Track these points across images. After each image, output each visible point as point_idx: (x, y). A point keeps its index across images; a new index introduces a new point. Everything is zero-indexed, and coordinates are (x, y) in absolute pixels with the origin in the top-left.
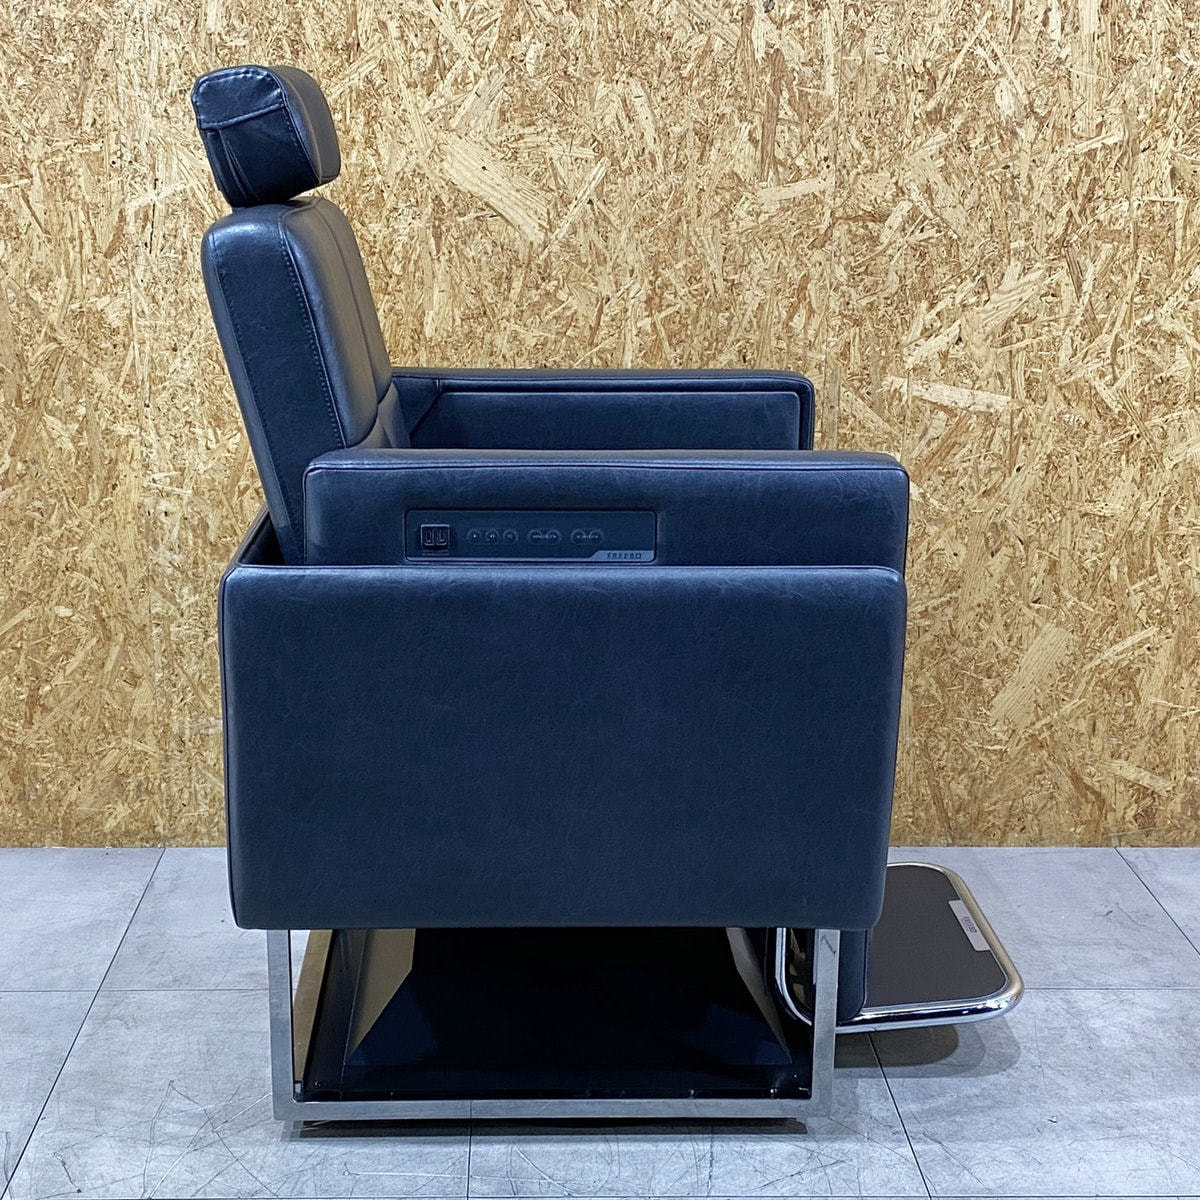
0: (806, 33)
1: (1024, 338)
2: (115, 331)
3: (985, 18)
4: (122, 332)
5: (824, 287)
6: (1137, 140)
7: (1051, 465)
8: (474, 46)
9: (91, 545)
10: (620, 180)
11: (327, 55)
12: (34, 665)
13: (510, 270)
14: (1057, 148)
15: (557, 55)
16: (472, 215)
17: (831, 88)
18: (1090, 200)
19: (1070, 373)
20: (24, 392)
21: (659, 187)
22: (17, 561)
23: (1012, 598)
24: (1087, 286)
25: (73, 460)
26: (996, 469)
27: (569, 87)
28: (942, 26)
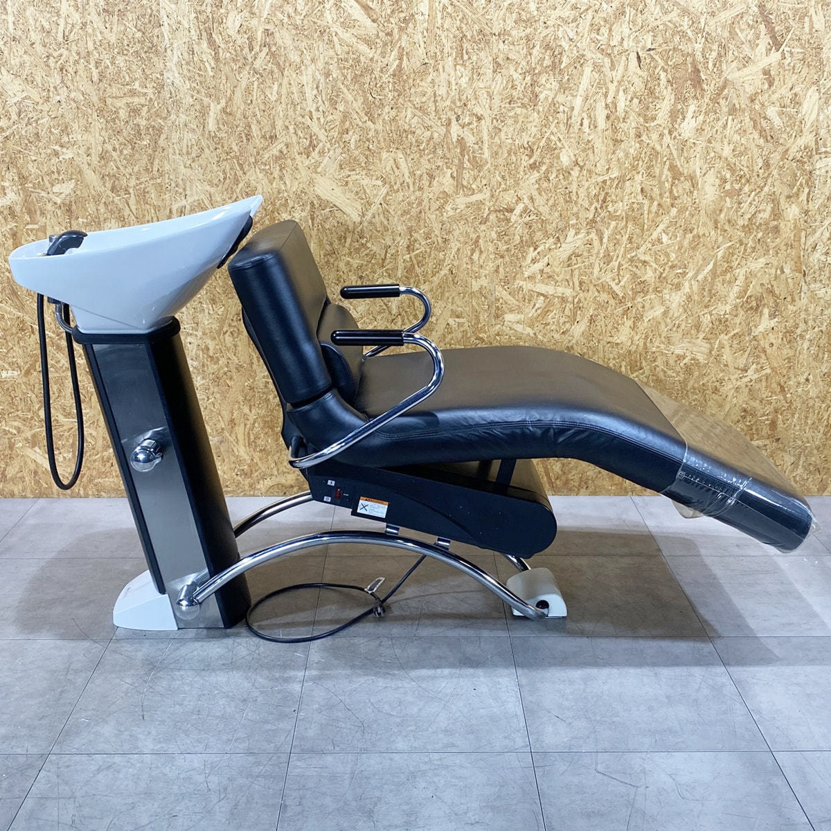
0: (475, 130)
1: (578, 263)
3: (554, 124)
5: (487, 241)
6: (625, 175)
7: (592, 320)
8: (327, 137)
10: (394, 195)
11: (262, 140)
13: (345, 234)
14: (589, 179)
15: (364, 139)
16: (328, 210)
17: (487, 155)
18: (605, 202)
19: (599, 279)
21: (412, 197)
24: (605, 240)
26: (567, 322)
27: (370, 154)
28: (535, 126)
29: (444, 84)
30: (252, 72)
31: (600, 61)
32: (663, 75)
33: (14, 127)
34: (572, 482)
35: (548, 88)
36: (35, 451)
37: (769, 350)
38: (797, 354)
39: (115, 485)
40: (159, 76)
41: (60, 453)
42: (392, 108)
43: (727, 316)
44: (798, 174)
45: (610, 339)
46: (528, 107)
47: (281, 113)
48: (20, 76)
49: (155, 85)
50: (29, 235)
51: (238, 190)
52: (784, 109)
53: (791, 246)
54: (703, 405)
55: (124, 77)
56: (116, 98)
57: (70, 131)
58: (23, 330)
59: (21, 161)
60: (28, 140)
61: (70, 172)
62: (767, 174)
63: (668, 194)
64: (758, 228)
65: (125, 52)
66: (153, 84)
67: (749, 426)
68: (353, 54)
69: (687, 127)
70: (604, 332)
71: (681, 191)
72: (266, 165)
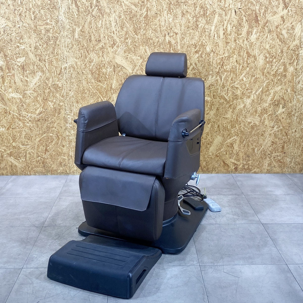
0: (175, 38)
1: (212, 88)
2: (60, 87)
3: (204, 36)
4: (61, 87)
6: (230, 55)
7: (217, 109)
8: (120, 40)
9: (56, 123)
10: (145, 62)
11: (95, 42)
12: (46, 144)
14: (217, 57)
15: (133, 42)
16: (120, 68)
17: (179, 48)
18: (222, 65)
19: (220, 94)
20: (45, 98)
22: (43, 126)
23: (212, 131)
24: (223, 80)
25: (53, 109)
26: (209, 110)
27: (136, 47)
28: (197, 37)
29: (164, 21)
30: (92, 16)
31: (221, 13)
32: (244, 18)
33: (2, 37)
34: (210, 169)
35: (202, 22)
36: (11, 158)
37: (282, 120)
38: (292, 122)
39: (41, 170)
40: (56, 17)
41: (21, 159)
42: (144, 30)
43: (267, 108)
44: (293, 55)
45: (224, 116)
46: (195, 30)
47: (103, 32)
48: (4, 17)
49: (55, 21)
50: (8, 78)
51: (86, 61)
52: (289, 31)
53: (291, 82)
54: (258, 140)
55: (43, 18)
56: (41, 26)
57: (23, 38)
58: (7, 113)
59: (5, 49)
60: (8, 41)
61: (23, 53)
62: (282, 55)
63: (246, 62)
64: (278, 75)
65: (44, 8)
66: (54, 20)
67: (274, 148)
68: (129, 9)
69: (253, 38)
70: (222, 114)
71: (250, 61)
72: (97, 51)
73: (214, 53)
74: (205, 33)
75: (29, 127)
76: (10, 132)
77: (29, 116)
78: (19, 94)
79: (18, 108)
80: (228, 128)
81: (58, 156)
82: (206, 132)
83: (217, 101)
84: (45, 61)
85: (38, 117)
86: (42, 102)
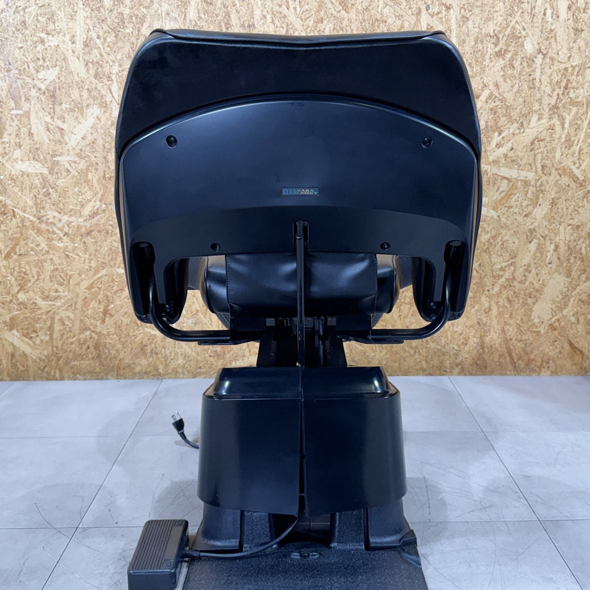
73: (545, 56)
74: (522, 5)
75: (62, 250)
76: (12, 265)
77: (63, 221)
78: (40, 165)
79: (36, 200)
80: (581, 254)
81: (136, 327)
82: (523, 265)
83: (552, 181)
84: (109, 78)
85: (88, 224)
86: (98, 184)
